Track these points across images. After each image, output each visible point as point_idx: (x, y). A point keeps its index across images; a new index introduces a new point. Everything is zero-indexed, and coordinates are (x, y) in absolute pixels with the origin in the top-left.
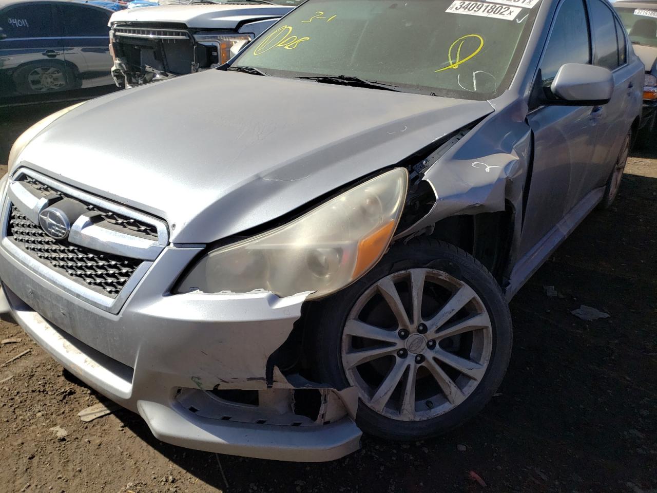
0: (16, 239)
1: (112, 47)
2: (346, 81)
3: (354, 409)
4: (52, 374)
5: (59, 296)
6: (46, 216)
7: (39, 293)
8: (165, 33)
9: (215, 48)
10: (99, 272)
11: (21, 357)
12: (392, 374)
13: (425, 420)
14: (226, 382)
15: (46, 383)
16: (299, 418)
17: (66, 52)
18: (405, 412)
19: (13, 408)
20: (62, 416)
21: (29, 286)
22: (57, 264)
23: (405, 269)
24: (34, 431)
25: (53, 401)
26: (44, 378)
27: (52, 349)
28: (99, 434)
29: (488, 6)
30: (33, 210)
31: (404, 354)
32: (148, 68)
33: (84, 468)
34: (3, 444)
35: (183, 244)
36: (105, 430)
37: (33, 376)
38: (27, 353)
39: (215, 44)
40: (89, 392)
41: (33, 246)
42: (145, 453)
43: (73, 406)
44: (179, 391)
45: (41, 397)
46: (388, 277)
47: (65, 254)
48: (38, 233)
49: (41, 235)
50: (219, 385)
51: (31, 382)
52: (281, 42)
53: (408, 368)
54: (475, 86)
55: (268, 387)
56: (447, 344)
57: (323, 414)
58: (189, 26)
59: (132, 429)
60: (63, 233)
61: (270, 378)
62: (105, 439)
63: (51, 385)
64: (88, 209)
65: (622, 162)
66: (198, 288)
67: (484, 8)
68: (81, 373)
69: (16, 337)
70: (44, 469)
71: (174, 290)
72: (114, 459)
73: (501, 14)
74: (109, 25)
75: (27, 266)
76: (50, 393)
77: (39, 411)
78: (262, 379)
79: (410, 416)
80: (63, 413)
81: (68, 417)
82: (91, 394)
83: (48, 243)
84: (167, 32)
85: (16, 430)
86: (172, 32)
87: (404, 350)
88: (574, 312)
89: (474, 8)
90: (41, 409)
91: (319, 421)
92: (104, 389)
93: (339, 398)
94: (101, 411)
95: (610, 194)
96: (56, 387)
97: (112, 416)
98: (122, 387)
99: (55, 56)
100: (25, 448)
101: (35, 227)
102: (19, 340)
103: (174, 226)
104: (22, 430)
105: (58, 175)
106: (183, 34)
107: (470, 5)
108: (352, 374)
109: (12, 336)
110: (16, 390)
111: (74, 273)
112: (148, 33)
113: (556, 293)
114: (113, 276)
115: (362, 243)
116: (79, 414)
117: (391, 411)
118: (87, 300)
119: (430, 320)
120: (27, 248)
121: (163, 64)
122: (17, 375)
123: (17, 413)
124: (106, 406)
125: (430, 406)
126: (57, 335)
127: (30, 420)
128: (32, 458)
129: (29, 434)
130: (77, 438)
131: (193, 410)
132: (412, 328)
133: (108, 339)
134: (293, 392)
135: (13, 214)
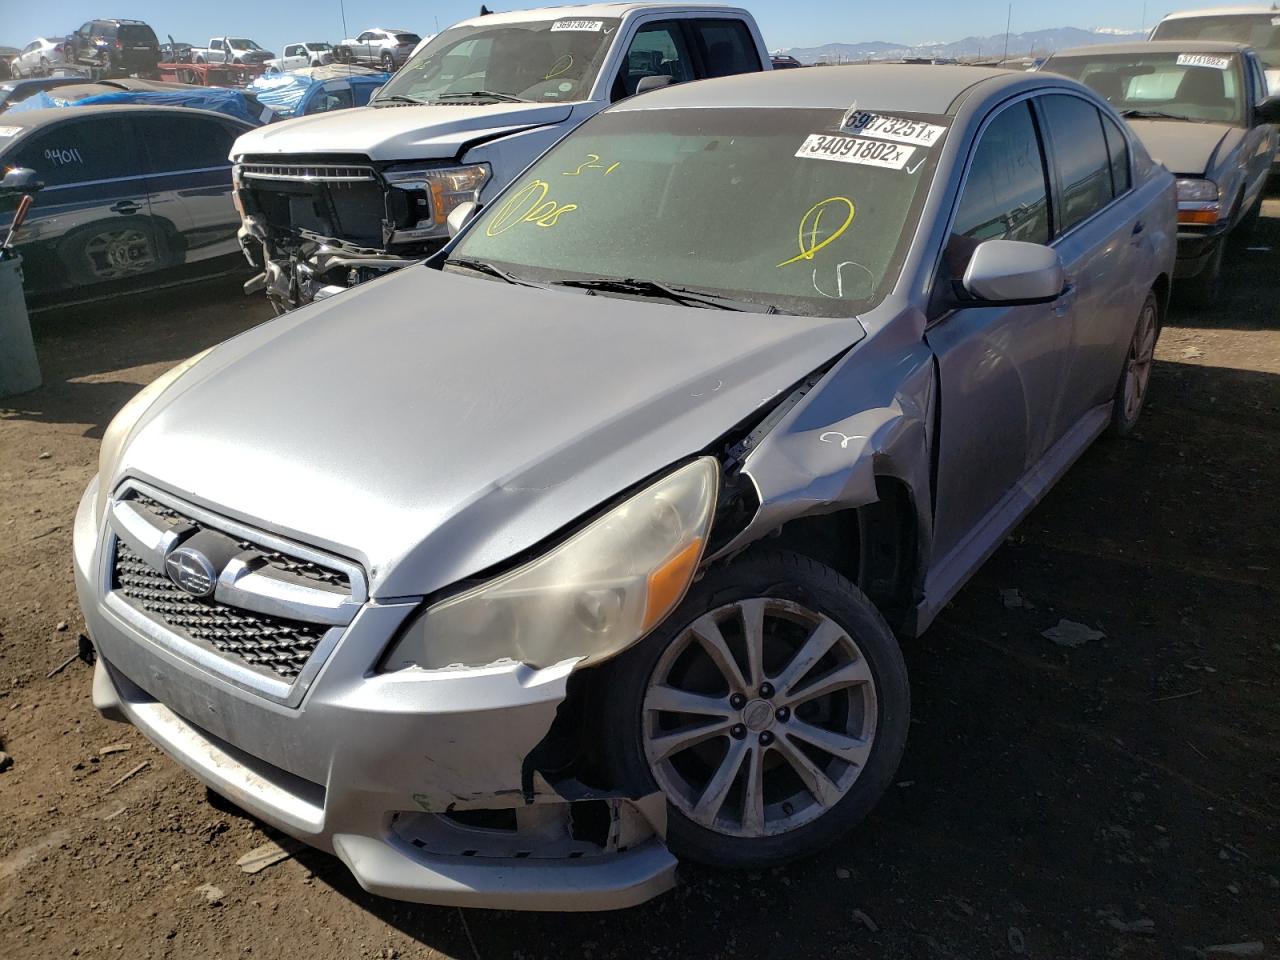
0: (127, 594)
1: (237, 195)
2: (636, 289)
3: (662, 827)
4: (188, 800)
5: (205, 683)
6: (178, 561)
7: (171, 678)
8: (332, 173)
9: (422, 193)
10: (266, 644)
11: (134, 774)
12: (725, 764)
13: (781, 834)
14: (462, 799)
15: (180, 816)
16: (578, 846)
17: (151, 200)
18: (748, 823)
19: (132, 860)
20: (212, 867)
21: (153, 667)
22: (198, 633)
23: (733, 601)
24: (170, 894)
25: (196, 844)
26: (176, 808)
27: (193, 762)
28: (274, 892)
29: (861, 145)
30: (153, 551)
31: (741, 732)
32: (305, 234)
33: (255, 946)
34: (124, 919)
35: (389, 598)
36: (281, 885)
37: (158, 804)
38: (144, 767)
39: (422, 186)
40: (251, 825)
41: (156, 605)
42: (348, 916)
43: (227, 850)
44: (396, 816)
45: (175, 838)
46: (706, 615)
47: (210, 618)
48: (164, 586)
49: (170, 588)
50: (454, 804)
51: (156, 815)
52: (532, 212)
53: (749, 754)
54: (840, 290)
55: (528, 802)
56: (809, 712)
57: (615, 837)
58: (373, 159)
59: (324, 879)
60: (207, 588)
61: (528, 789)
62: (284, 899)
63: (189, 819)
64: (241, 546)
65: (1147, 352)
66: (414, 662)
67: (856, 147)
68: (241, 797)
69: (122, 741)
70: (194, 952)
71: (379, 667)
72: (300, 929)
73: (882, 158)
74: (231, 158)
75: (151, 637)
76: (188, 831)
77: (175, 862)
78: (518, 791)
79: (756, 829)
80: (214, 862)
81: (222, 868)
82: (254, 829)
83: (181, 601)
84: (334, 169)
85: (143, 894)
86: (345, 169)
87: (740, 725)
88: (1045, 634)
89: (840, 148)
90: (179, 858)
91: (609, 848)
92: (280, 821)
93: (638, 812)
94: (274, 855)
95: (1126, 411)
96: (197, 822)
97: (292, 862)
98: (308, 815)
99: (134, 210)
100: (160, 922)
101: (159, 575)
102: (128, 746)
103: (374, 572)
104: (151, 894)
105: (190, 494)
106: (364, 173)
107: (835, 143)
108: (661, 769)
109: (115, 741)
110: (133, 830)
111: (226, 646)
112: (302, 172)
113: (1019, 601)
114: (287, 649)
115: (653, 578)
116: (239, 862)
117: (726, 823)
118: (249, 688)
119: (777, 676)
120: (148, 608)
121: (332, 223)
122: (132, 806)
123: (141, 868)
124: (281, 846)
125: (788, 810)
126: (199, 740)
127: (162, 877)
128: (172, 936)
129: (163, 899)
130: (240, 901)
131: (418, 844)
132: (750, 691)
133: (285, 746)
134: (569, 807)
135: (120, 555)
